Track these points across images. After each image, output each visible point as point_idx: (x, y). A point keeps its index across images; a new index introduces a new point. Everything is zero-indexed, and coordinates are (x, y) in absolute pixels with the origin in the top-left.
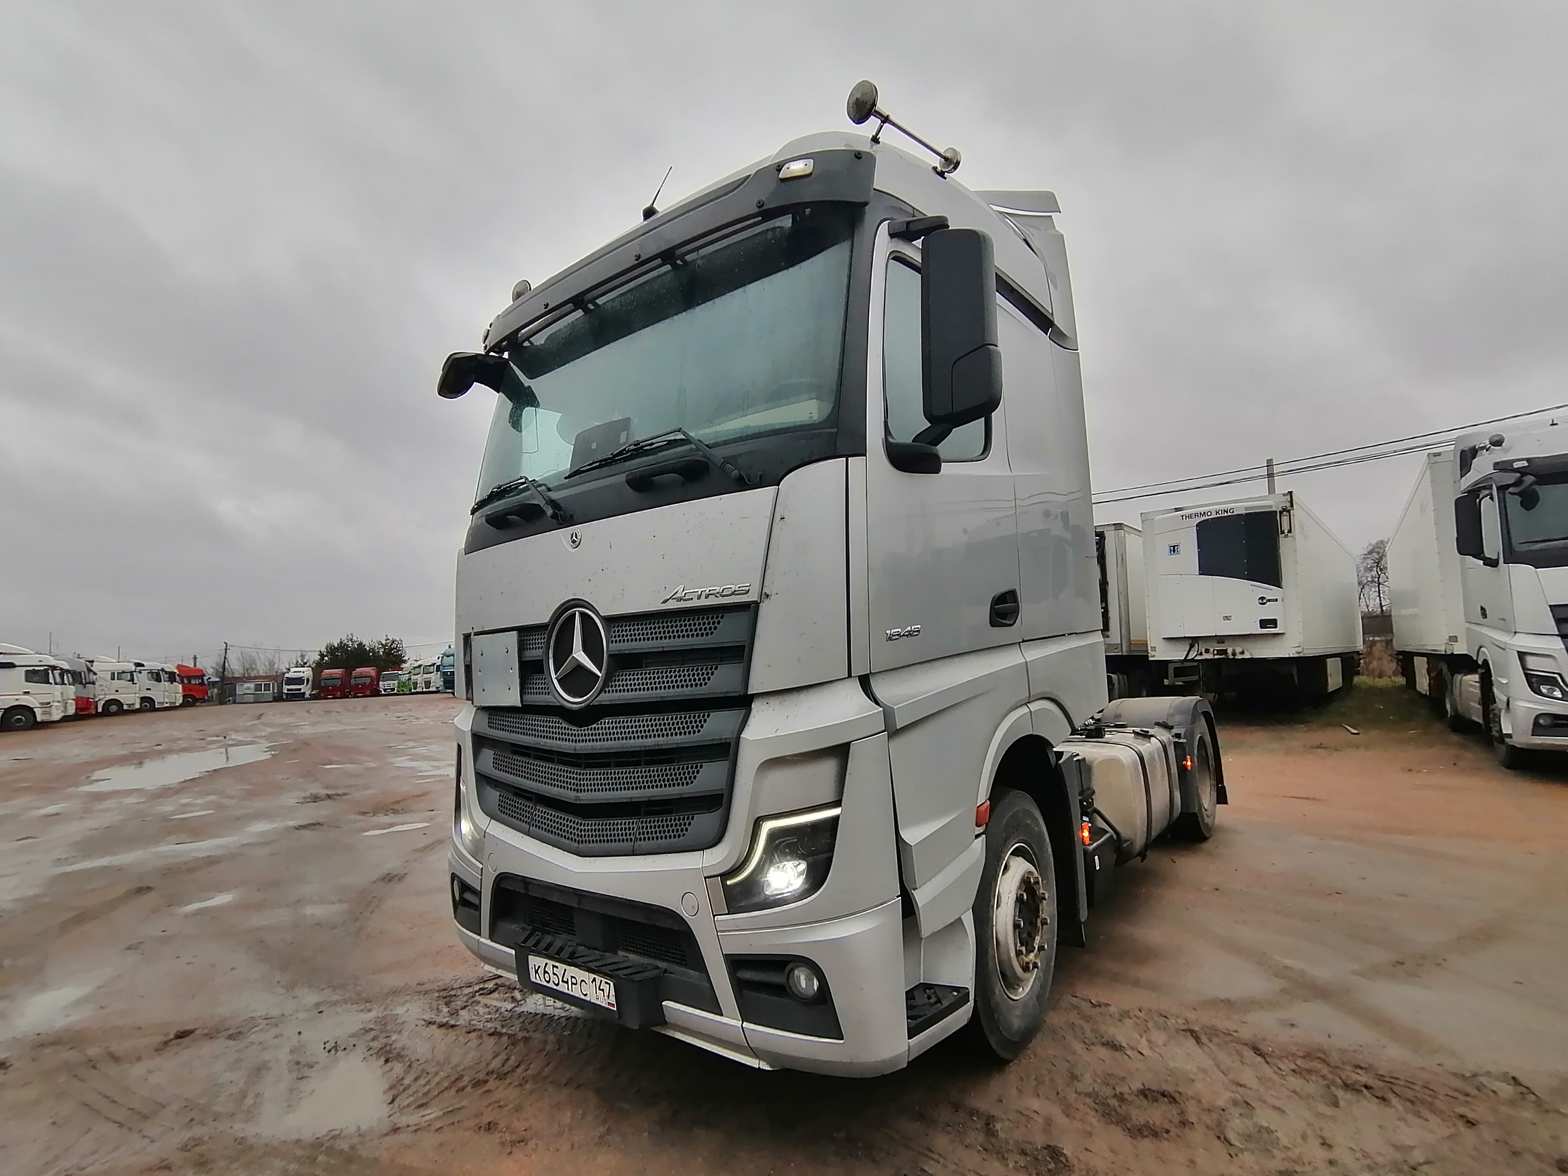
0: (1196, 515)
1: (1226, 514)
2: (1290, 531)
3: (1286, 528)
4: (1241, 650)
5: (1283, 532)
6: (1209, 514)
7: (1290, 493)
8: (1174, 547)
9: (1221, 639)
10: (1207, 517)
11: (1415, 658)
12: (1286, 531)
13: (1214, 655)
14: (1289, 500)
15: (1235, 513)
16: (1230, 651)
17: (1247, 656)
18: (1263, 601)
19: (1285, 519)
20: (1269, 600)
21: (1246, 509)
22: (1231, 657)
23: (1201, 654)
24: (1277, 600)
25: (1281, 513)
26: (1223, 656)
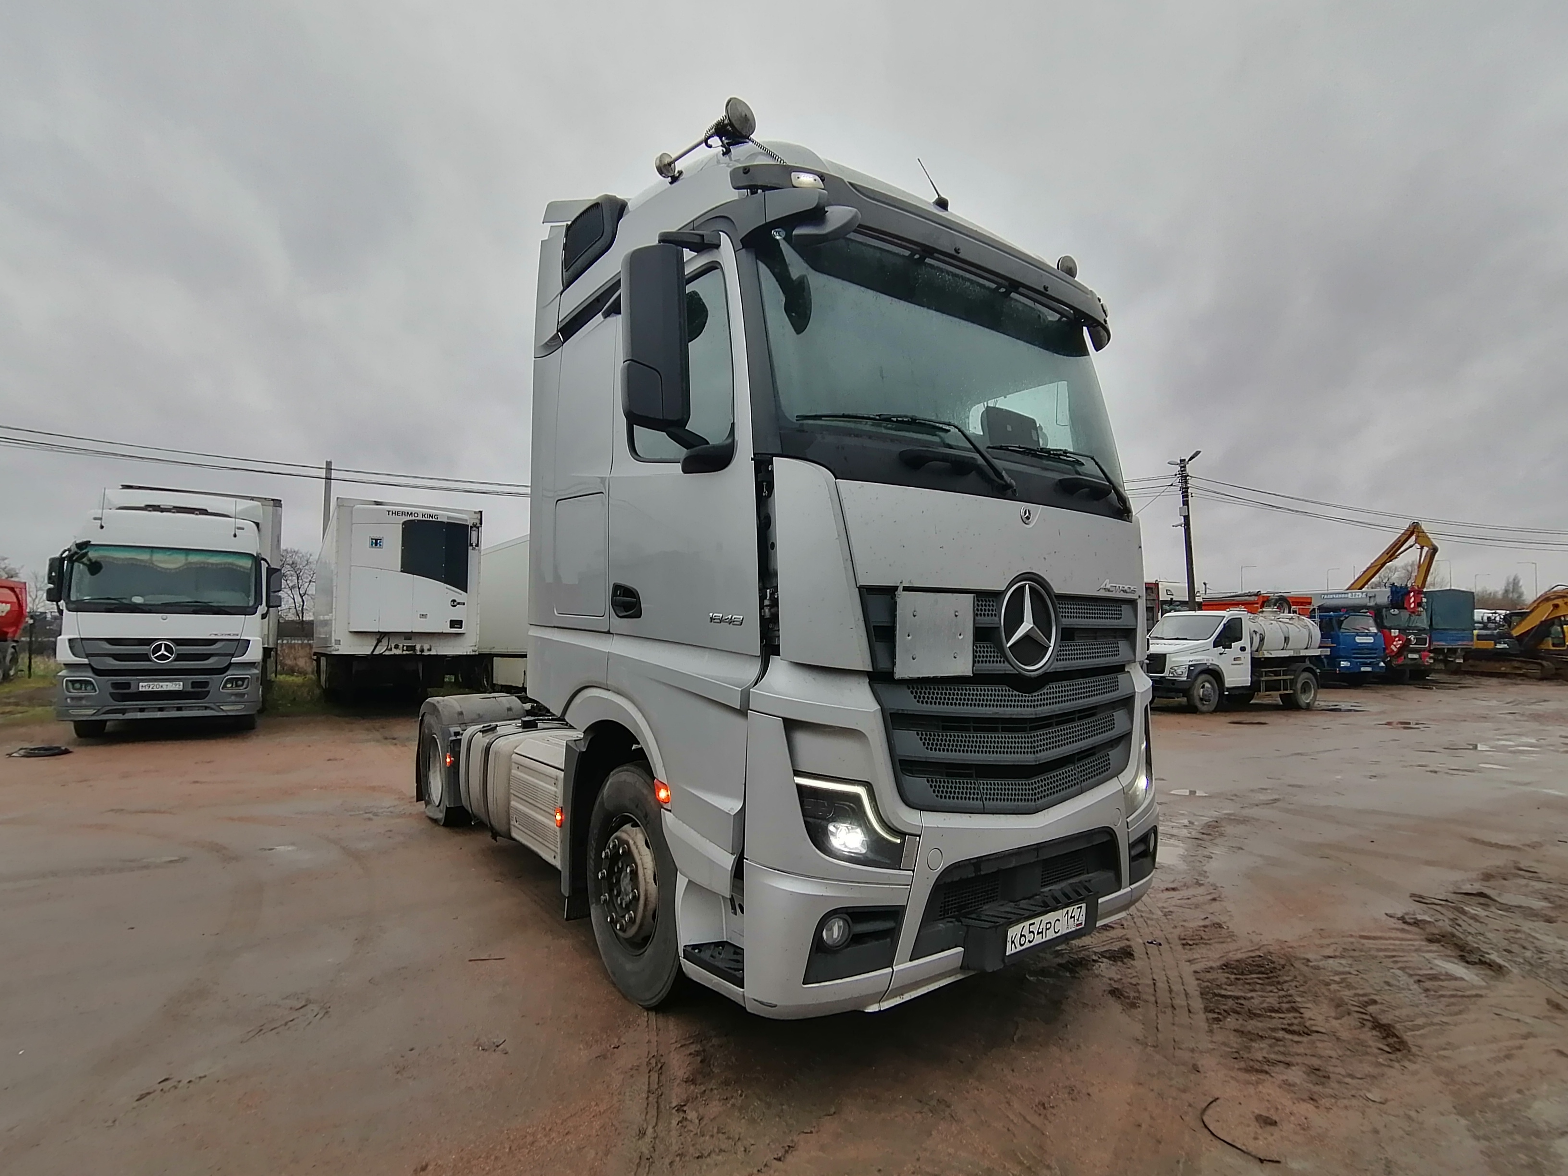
0: (403, 513)
1: (431, 519)
2: (477, 545)
3: (474, 541)
4: (429, 647)
5: (471, 545)
6: (416, 515)
7: (481, 512)
8: (376, 540)
9: (408, 636)
10: (414, 518)
11: (495, 658)
12: (474, 544)
13: (403, 650)
14: (479, 517)
15: (439, 520)
16: (418, 648)
17: (433, 653)
18: (454, 603)
19: (474, 534)
20: (459, 603)
21: (449, 518)
22: (419, 653)
23: (391, 650)
24: (464, 604)
25: (471, 527)
26: (411, 652)
